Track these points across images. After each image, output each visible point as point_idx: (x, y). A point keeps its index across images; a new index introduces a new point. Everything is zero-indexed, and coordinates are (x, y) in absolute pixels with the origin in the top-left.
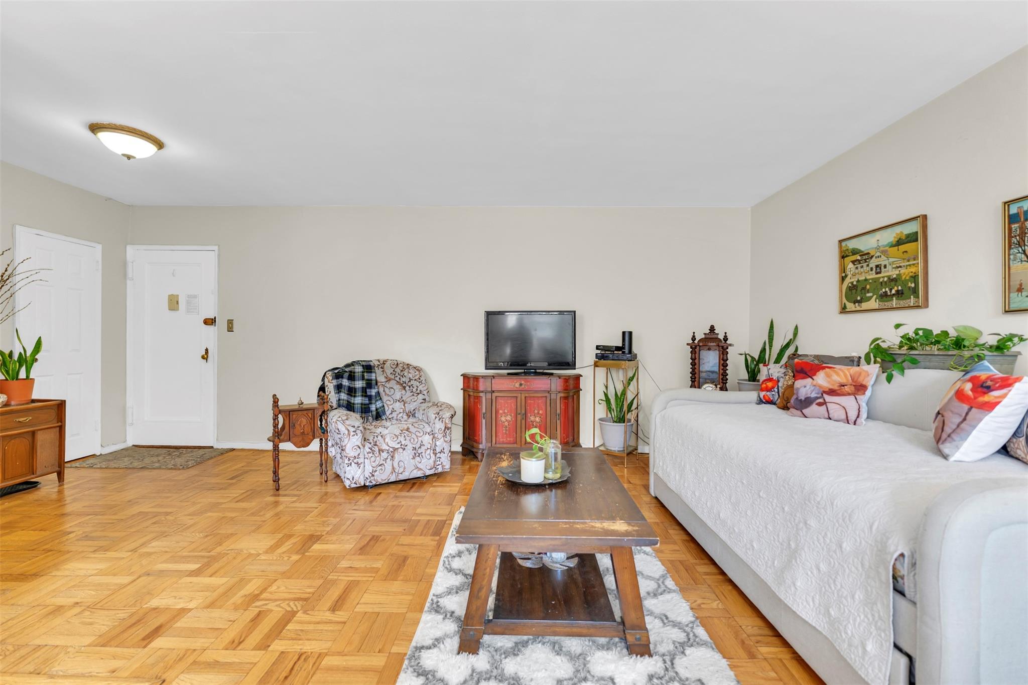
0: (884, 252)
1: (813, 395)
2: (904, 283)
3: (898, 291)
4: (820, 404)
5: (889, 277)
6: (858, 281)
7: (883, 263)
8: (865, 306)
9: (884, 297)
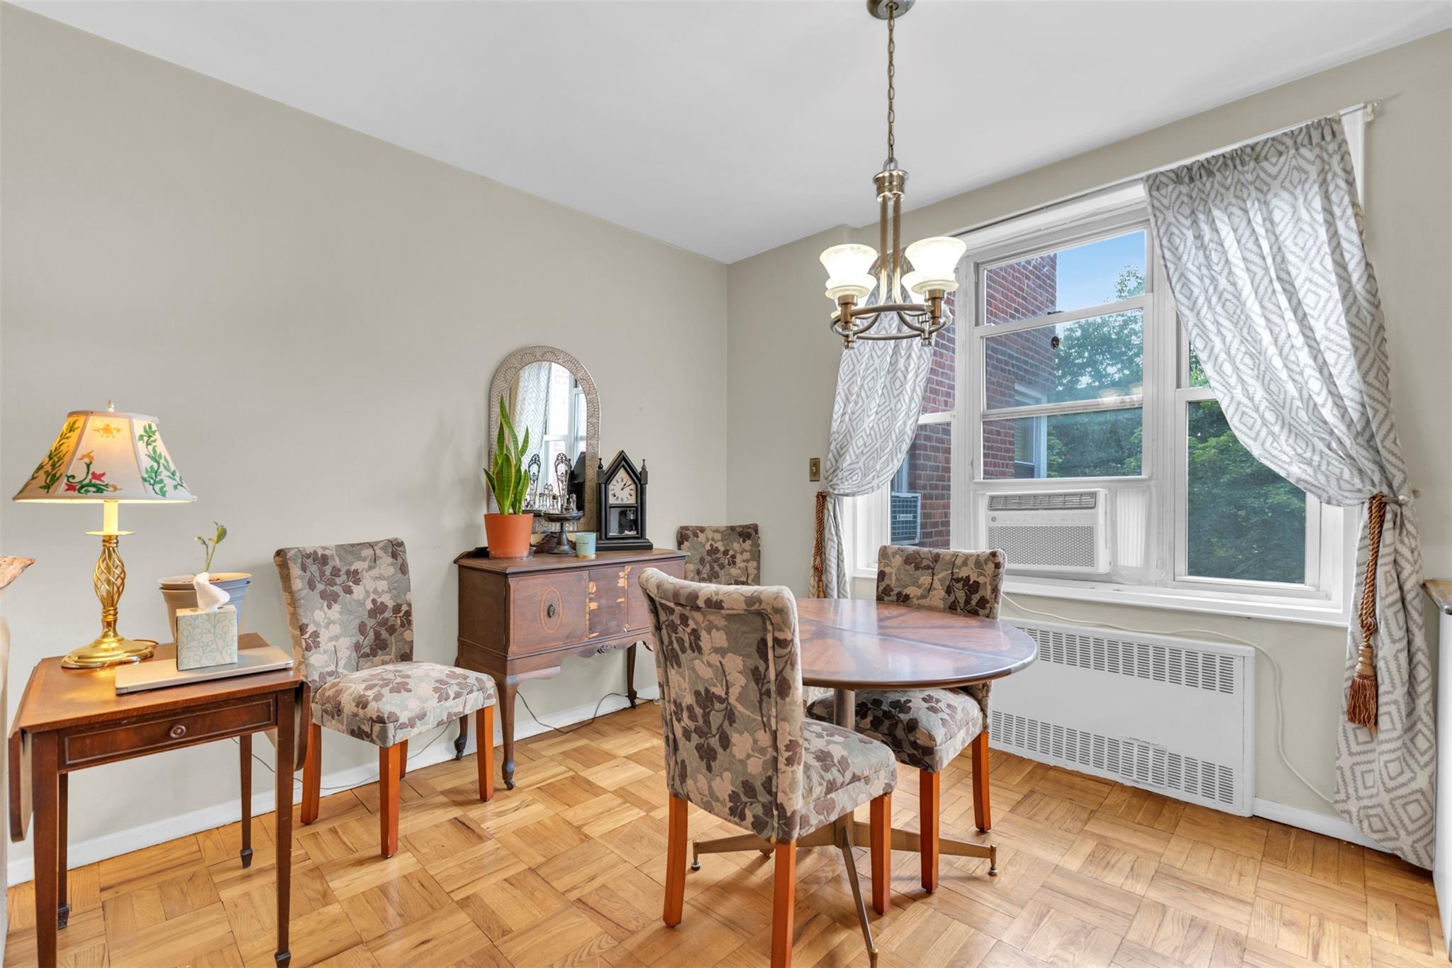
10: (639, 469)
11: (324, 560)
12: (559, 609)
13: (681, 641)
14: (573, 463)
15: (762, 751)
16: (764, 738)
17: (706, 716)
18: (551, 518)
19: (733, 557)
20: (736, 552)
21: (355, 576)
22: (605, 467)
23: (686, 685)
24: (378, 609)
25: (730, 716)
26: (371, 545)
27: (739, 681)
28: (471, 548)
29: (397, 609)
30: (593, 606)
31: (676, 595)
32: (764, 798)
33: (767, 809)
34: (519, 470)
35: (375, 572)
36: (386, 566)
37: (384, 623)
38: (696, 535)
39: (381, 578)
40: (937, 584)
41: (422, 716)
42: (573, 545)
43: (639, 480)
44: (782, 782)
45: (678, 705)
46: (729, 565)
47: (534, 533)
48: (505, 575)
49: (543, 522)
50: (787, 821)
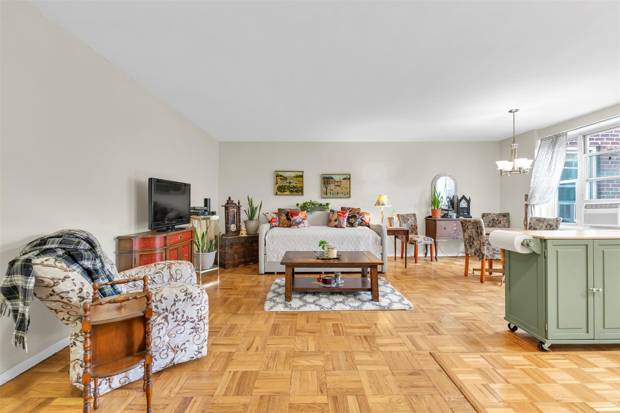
0: (292, 178)
1: (301, 221)
2: (298, 188)
3: (296, 190)
4: (303, 223)
5: (293, 186)
6: (282, 185)
7: (291, 182)
8: (284, 193)
9: (291, 191)
10: (468, 199)
11: (404, 216)
12: (447, 228)
13: (466, 228)
14: (451, 198)
15: (479, 244)
16: (479, 242)
17: (470, 239)
18: (445, 210)
19: (500, 221)
20: (501, 220)
21: (408, 219)
22: (459, 199)
23: (467, 235)
24: (412, 225)
25: (474, 239)
26: (410, 214)
27: (474, 233)
28: (428, 216)
29: (415, 226)
30: (455, 228)
31: (464, 220)
32: (479, 252)
33: (480, 254)
34: (438, 200)
35: (411, 219)
36: (413, 218)
37: (413, 228)
38: (488, 216)
39: (412, 220)
40: (544, 225)
41: (421, 242)
42: (451, 216)
43: (468, 202)
44: (482, 249)
45: (466, 239)
46: (499, 223)
47: (442, 213)
48: (436, 220)
49: (444, 211)
50: (483, 255)
